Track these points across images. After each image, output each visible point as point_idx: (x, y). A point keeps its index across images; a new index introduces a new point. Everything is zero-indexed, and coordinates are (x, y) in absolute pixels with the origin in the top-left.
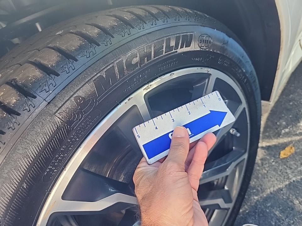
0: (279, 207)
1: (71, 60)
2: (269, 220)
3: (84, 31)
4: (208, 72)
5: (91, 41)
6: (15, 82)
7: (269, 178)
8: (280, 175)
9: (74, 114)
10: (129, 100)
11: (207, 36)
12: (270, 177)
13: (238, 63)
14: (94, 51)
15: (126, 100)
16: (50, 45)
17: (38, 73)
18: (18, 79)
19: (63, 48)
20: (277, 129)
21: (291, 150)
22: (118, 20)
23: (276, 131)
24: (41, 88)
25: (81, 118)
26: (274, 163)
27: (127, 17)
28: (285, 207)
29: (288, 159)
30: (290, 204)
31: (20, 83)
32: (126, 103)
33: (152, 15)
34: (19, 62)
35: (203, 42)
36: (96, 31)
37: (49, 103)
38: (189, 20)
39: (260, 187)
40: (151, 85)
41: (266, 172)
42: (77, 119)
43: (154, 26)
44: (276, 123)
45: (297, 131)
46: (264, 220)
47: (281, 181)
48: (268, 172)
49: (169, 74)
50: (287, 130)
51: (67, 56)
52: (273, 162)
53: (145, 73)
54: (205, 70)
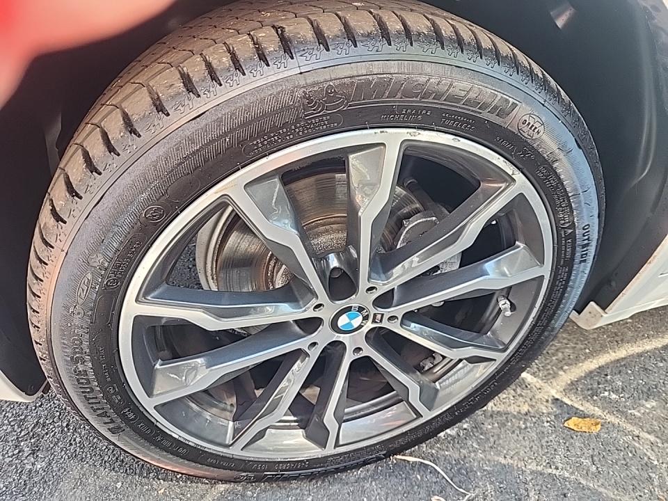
0: (501, 483)
1: (350, 42)
2: (471, 487)
3: (385, 19)
4: (513, 174)
5: (385, 34)
6: (282, 30)
7: (521, 438)
8: (542, 446)
9: (316, 102)
10: (381, 132)
11: (539, 120)
12: (524, 438)
13: (570, 195)
14: (380, 47)
15: (378, 131)
16: (339, 13)
17: (310, 35)
18: (286, 30)
19: (352, 24)
20: (599, 384)
21: (593, 428)
22: (432, 28)
23: (595, 386)
24: (304, 52)
25: (320, 112)
26: (546, 424)
27: (446, 31)
28: (510, 489)
29: (577, 436)
30: (522, 491)
31: (287, 34)
32: (375, 133)
33: (479, 47)
34: (296, 12)
35: (528, 125)
36: (399, 26)
37: (301, 73)
38: (526, 83)
39: (496, 438)
40: (419, 134)
41: (523, 426)
42: (314, 110)
43: (471, 61)
44: (607, 375)
45: (630, 409)
46: (462, 480)
47: (536, 455)
48: (526, 428)
49: (454, 137)
50: (614, 396)
51: (350, 35)
52: (547, 422)
53: (421, 112)
54: (509, 169)
